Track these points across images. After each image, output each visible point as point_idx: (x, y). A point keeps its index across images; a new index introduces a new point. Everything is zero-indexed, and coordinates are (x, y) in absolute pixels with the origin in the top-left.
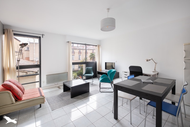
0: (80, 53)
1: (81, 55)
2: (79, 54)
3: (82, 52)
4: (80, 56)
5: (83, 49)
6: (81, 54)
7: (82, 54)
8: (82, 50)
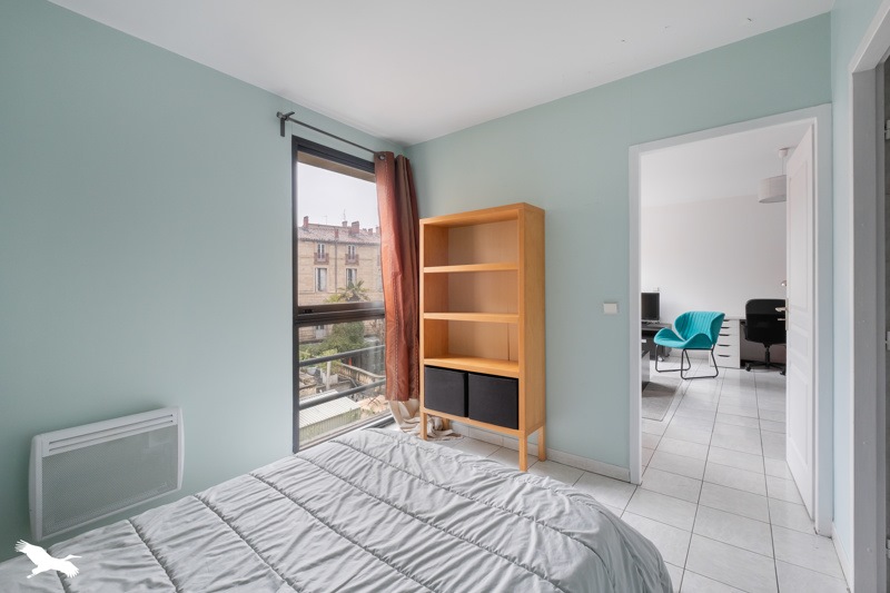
0: (320, 260)
1: (325, 266)
2: (316, 263)
3: (332, 255)
4: (322, 272)
5: (336, 243)
6: (327, 262)
7: (332, 262)
8: (332, 247)
